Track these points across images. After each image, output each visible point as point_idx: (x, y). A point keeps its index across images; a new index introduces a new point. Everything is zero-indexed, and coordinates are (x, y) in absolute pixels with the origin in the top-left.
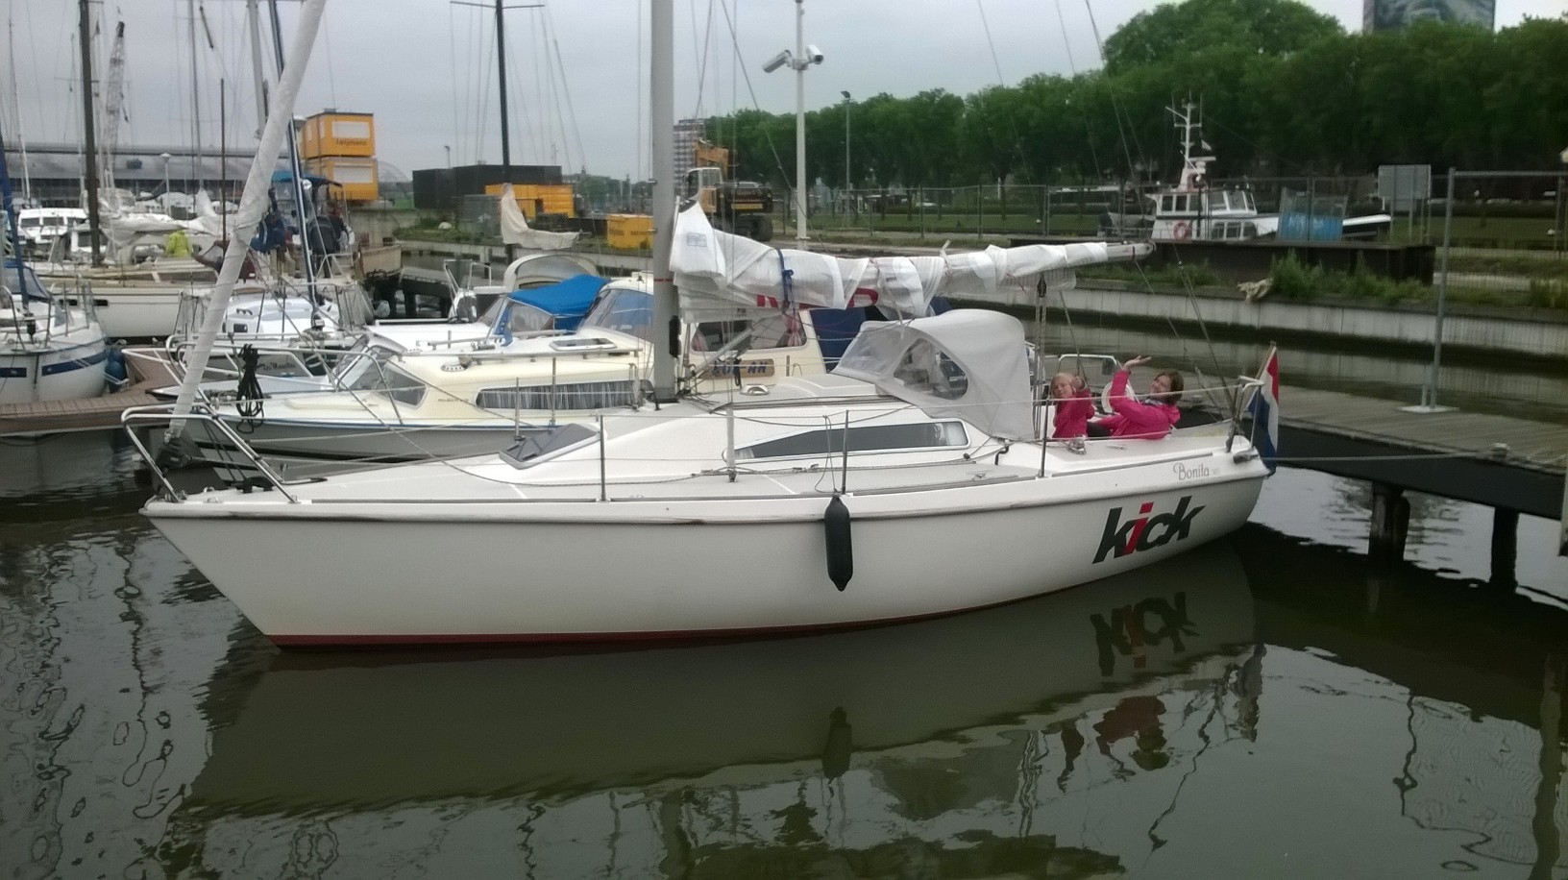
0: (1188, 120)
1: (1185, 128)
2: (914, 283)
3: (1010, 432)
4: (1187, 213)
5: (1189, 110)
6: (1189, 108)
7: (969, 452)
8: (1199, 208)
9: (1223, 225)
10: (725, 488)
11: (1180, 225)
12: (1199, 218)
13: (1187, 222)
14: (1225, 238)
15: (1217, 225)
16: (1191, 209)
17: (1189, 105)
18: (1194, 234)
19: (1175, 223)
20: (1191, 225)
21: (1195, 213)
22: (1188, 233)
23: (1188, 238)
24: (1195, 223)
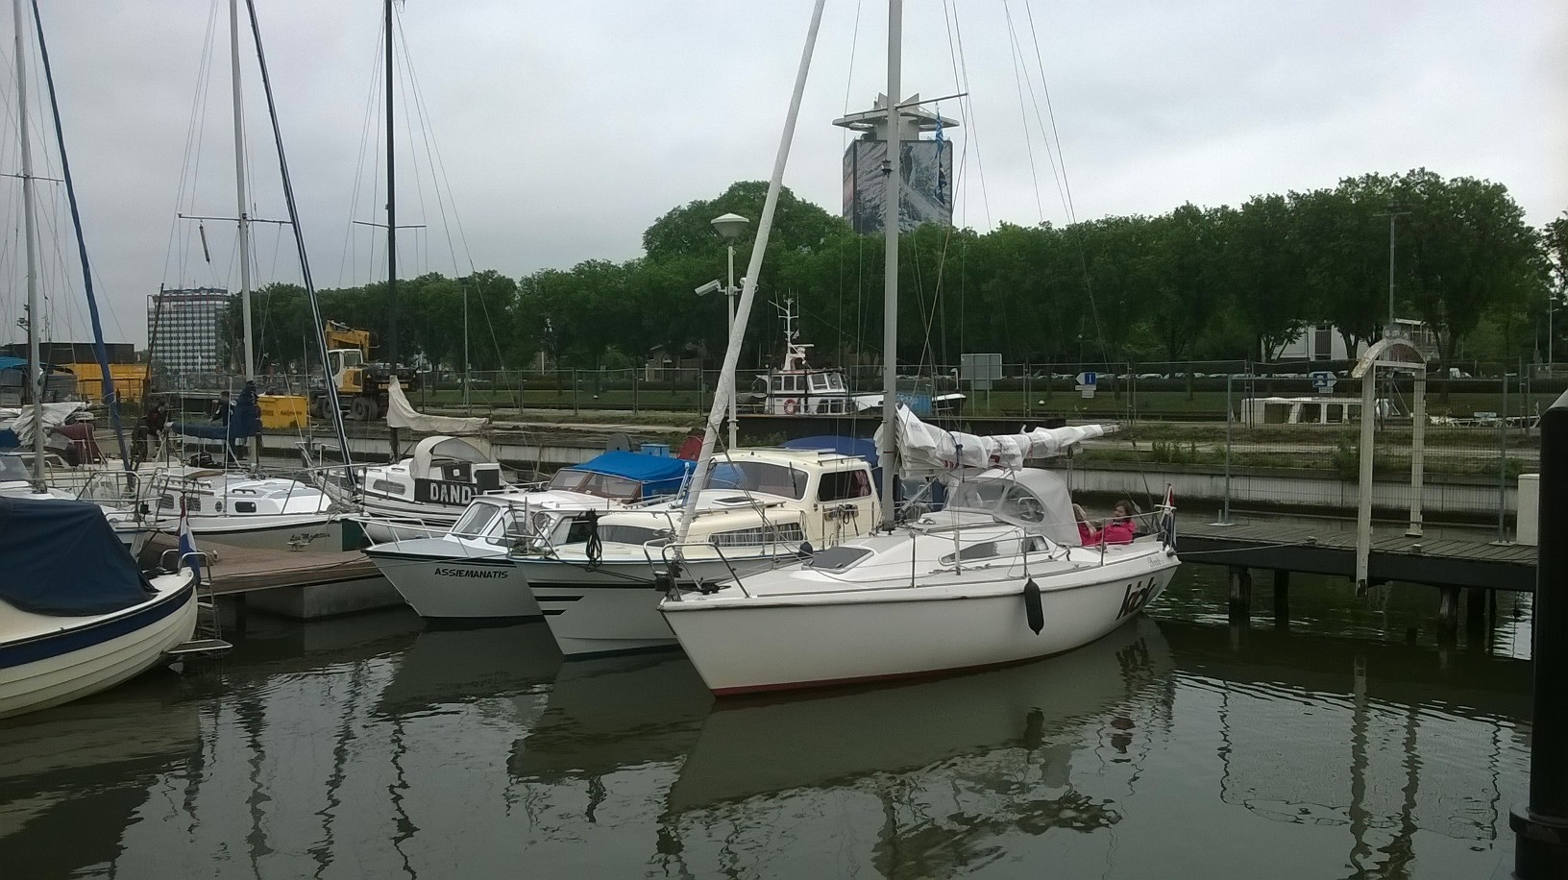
0: (788, 312)
1: (786, 319)
2: (1017, 451)
3: (1067, 541)
4: (795, 391)
5: (789, 304)
6: (789, 302)
7: (1051, 554)
8: (807, 388)
9: (827, 401)
10: (953, 578)
11: (789, 402)
12: (807, 396)
13: (796, 400)
14: (829, 413)
15: (822, 402)
16: (798, 389)
17: (789, 300)
18: (802, 409)
19: (785, 400)
20: (799, 402)
21: (803, 392)
22: (797, 409)
23: (797, 413)
24: (803, 400)
